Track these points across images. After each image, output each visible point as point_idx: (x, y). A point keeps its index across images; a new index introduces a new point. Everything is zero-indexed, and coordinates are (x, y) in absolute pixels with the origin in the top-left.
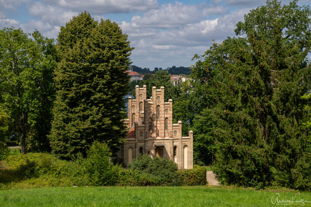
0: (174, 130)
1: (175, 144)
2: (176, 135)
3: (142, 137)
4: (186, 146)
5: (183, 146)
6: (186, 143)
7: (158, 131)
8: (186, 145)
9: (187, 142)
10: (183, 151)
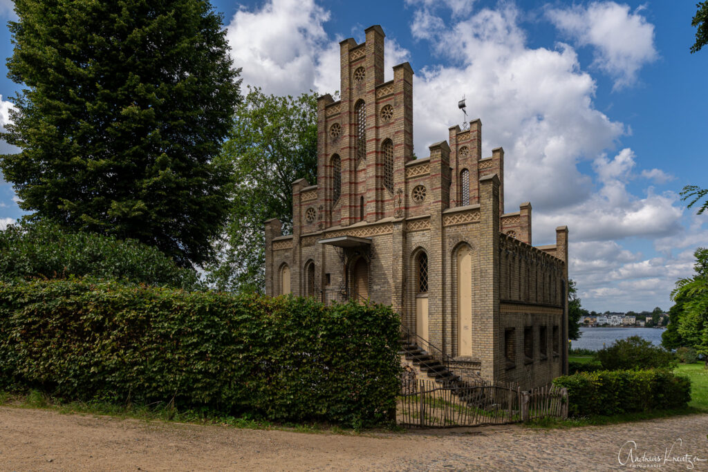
0: (412, 186)
1: (417, 239)
2: (419, 204)
3: (311, 226)
4: (462, 246)
5: (449, 248)
6: (464, 233)
7: (362, 198)
8: (462, 242)
9: (470, 227)
10: (448, 270)
